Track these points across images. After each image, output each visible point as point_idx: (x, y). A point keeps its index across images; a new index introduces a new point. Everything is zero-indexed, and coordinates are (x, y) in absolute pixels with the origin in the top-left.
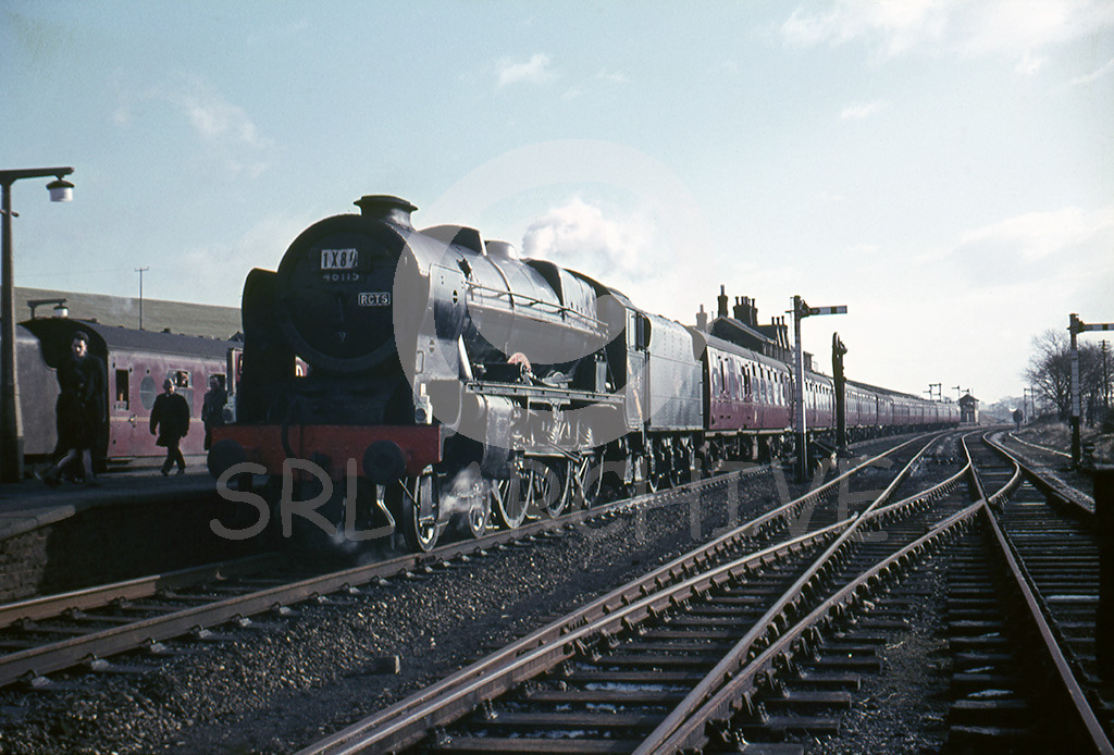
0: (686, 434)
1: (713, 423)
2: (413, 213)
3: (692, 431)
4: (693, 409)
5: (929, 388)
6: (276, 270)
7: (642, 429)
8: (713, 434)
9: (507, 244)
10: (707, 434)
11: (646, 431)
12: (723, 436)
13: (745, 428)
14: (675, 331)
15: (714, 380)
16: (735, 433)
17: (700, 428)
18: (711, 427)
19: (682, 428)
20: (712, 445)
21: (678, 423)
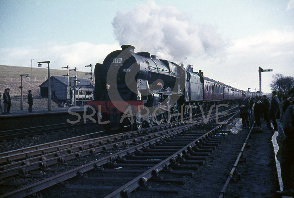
0: (198, 102)
1: (205, 99)
2: (135, 49)
3: (200, 101)
4: (201, 95)
5: (248, 89)
6: (102, 64)
7: (189, 101)
8: (205, 101)
9: (156, 56)
10: (204, 102)
11: (190, 101)
12: (207, 102)
13: (213, 100)
14: (196, 76)
15: (205, 88)
16: (210, 101)
17: (202, 100)
18: (205, 100)
19: (198, 100)
20: (205, 104)
21: (197, 99)
